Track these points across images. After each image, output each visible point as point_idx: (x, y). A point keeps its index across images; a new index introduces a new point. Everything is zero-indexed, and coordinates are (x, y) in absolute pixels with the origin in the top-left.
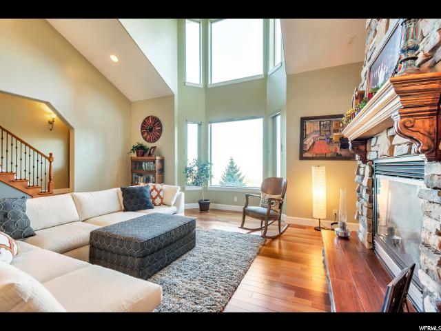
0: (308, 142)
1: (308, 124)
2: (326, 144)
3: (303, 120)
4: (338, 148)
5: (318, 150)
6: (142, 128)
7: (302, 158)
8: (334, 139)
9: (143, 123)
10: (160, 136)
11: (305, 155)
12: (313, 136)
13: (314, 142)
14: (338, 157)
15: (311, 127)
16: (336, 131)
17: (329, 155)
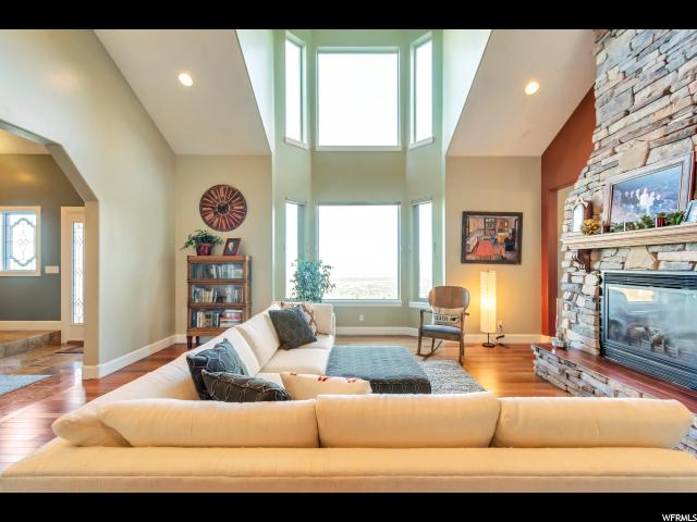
0: (472, 241)
1: (471, 220)
2: (491, 246)
3: (466, 215)
4: (503, 250)
5: (482, 252)
6: (203, 203)
7: (464, 261)
8: (499, 240)
9: (204, 196)
10: (241, 221)
11: (469, 257)
12: (477, 235)
13: (478, 243)
14: (503, 261)
15: (476, 224)
16: (501, 231)
17: (494, 258)
